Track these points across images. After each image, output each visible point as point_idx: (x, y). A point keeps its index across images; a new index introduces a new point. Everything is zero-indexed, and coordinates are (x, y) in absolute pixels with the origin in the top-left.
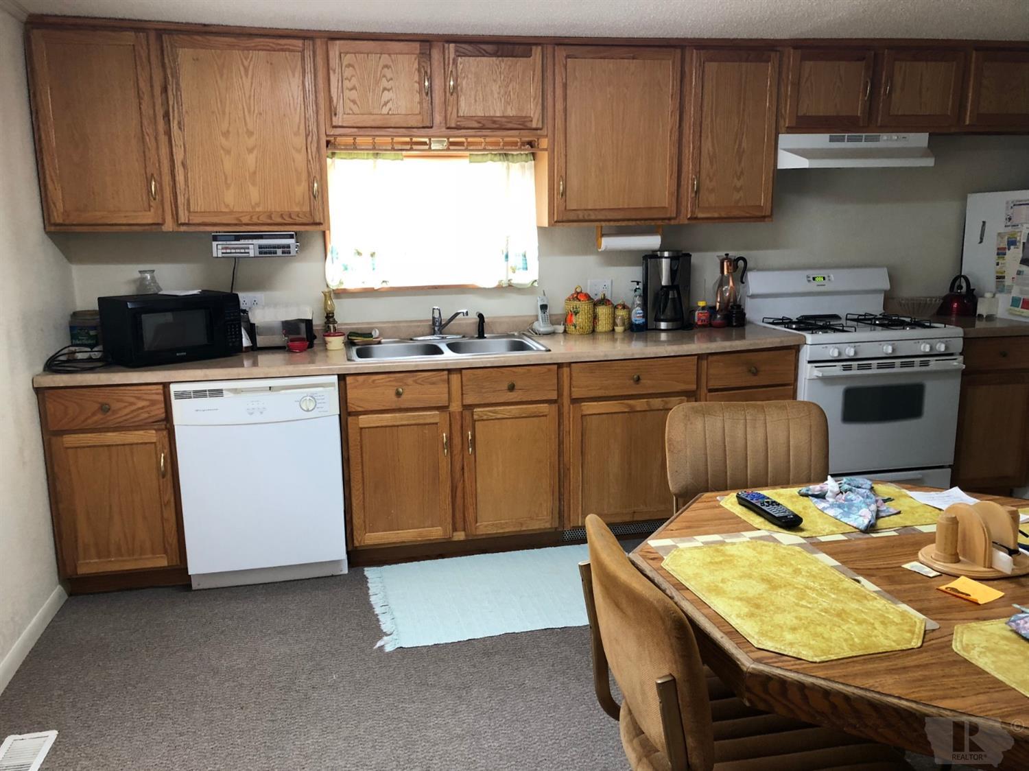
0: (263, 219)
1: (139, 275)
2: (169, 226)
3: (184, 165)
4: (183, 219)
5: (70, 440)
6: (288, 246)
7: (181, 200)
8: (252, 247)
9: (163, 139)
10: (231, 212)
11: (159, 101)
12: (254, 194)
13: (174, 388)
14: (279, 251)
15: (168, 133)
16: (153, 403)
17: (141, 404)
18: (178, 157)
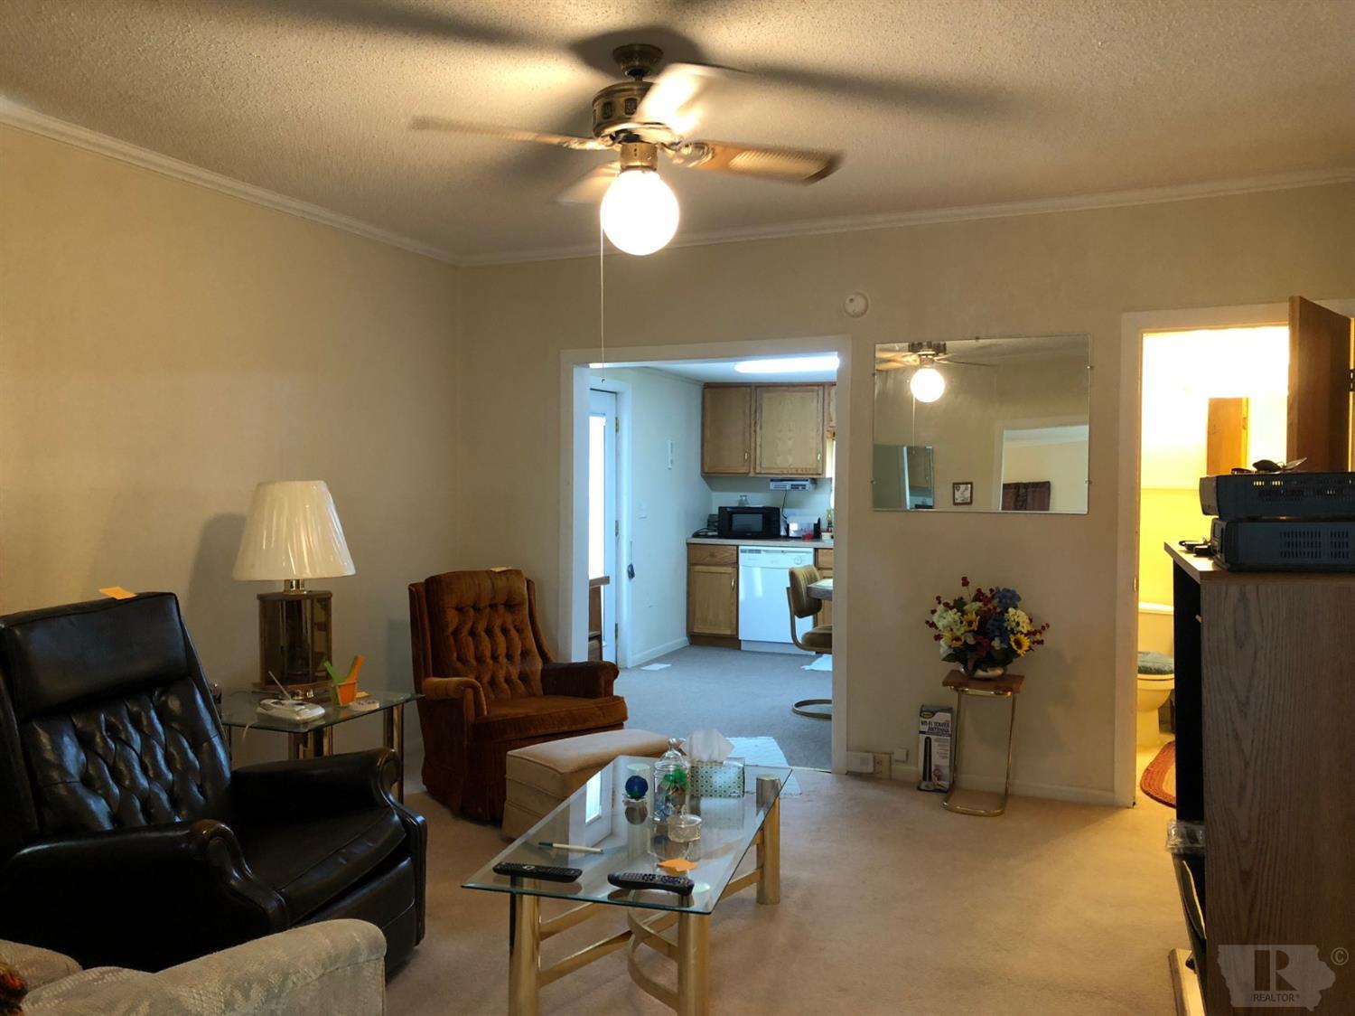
0: (794, 471)
1: (740, 498)
2: (752, 474)
3: (761, 446)
4: (758, 471)
5: (698, 568)
6: (805, 485)
7: (758, 462)
8: (788, 485)
9: (753, 433)
10: (779, 468)
11: (753, 417)
12: (790, 460)
13: (740, 548)
14: (800, 488)
15: (755, 431)
16: (732, 554)
17: (727, 554)
18: (758, 443)
